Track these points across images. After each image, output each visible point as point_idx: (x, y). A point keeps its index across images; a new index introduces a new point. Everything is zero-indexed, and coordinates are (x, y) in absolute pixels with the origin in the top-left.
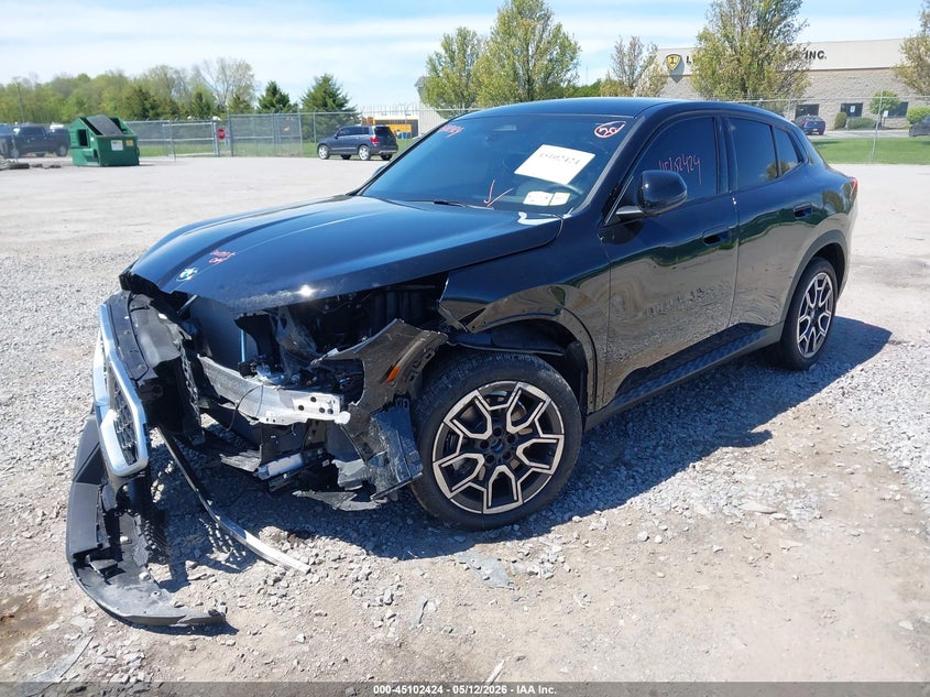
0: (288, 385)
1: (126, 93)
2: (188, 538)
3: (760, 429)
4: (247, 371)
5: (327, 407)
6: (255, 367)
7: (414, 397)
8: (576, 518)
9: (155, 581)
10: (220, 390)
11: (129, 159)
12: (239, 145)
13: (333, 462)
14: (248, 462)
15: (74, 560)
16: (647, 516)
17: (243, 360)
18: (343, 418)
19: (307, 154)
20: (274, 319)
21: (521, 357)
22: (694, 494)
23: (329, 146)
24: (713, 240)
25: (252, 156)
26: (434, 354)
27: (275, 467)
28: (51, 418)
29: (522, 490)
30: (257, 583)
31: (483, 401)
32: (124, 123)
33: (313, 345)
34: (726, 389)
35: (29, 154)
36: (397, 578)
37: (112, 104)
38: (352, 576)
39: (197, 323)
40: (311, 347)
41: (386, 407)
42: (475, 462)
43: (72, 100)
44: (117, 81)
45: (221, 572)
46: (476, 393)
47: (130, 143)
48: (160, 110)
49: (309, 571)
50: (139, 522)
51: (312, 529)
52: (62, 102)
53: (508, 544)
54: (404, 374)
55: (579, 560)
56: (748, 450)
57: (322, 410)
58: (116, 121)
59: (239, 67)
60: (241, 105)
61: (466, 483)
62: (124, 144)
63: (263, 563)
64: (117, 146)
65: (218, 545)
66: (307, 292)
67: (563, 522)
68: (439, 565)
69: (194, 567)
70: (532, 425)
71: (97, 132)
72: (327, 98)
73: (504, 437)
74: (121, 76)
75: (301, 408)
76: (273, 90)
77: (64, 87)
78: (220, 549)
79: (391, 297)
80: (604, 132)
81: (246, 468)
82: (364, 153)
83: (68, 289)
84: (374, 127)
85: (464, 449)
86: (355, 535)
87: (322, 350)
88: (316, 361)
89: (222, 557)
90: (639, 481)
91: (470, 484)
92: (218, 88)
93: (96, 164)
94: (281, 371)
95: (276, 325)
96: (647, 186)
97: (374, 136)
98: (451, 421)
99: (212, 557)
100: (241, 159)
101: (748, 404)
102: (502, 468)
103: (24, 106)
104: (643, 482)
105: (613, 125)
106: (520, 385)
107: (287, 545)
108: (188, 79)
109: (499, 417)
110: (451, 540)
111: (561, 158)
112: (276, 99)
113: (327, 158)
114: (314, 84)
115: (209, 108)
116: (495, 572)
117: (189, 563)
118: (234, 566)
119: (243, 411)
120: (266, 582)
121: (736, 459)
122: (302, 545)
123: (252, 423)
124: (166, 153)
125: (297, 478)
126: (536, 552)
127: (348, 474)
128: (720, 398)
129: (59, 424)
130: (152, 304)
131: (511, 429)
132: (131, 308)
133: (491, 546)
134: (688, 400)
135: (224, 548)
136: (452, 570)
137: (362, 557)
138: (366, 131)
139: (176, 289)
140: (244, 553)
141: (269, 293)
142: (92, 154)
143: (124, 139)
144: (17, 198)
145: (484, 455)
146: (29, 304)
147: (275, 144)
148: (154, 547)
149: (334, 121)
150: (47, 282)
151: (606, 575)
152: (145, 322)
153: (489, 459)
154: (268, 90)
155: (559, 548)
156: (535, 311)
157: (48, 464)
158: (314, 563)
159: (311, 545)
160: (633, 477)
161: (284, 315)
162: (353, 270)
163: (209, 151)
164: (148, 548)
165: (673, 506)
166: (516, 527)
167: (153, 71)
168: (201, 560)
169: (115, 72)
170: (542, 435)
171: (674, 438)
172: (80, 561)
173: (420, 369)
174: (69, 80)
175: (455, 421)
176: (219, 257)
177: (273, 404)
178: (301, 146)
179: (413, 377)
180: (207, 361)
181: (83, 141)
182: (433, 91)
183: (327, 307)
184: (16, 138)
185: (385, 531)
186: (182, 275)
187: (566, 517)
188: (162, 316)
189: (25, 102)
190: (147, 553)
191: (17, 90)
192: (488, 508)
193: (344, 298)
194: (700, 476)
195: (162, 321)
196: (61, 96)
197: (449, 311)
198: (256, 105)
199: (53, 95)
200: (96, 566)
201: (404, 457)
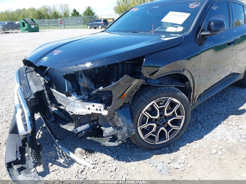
0: (84, 100)
1: (35, 13)
2: (50, 153)
3: (241, 108)
4: (68, 95)
5: (99, 109)
6: (71, 93)
7: (130, 104)
8: (188, 144)
9: (37, 172)
10: (59, 101)
11: (36, 30)
12: (66, 26)
13: (101, 128)
14: (70, 127)
15: (7, 166)
16: (213, 143)
17: (67, 91)
18: (105, 113)
19: (85, 28)
20: (77, 75)
21: (171, 88)
22: (227, 134)
23: (90, 25)
24: (229, 44)
25: (70, 29)
26: (139, 88)
27: (80, 129)
28: (7, 107)
29: (169, 136)
30: (75, 173)
31: (156, 105)
32: (35, 20)
33: (93, 85)
34: (225, 94)
35: (10, 30)
36: (126, 171)
37: (32, 16)
38: (110, 170)
39: (50, 77)
40: (92, 86)
41: (121, 108)
42: (153, 126)
43: (21, 15)
44: (33, 10)
45: (62, 168)
46: (154, 102)
47: (36, 26)
48: (45, 17)
49: (94, 168)
50: (30, 151)
51: (93, 149)
52: (19, 16)
53: (165, 155)
54: (127, 96)
55: (193, 162)
56: (241, 116)
57: (97, 110)
58: (32, 20)
59: (65, 5)
60: (66, 15)
61: (150, 134)
62: (35, 26)
63: (76, 164)
64: (33, 27)
65: (60, 156)
66: (88, 65)
67: (183, 146)
68: (141, 164)
69: (52, 165)
70: (174, 113)
71: (27, 23)
72: (89, 12)
73: (163, 117)
74: (34, 8)
75: (89, 109)
76: (75, 11)
77: (19, 12)
78: (61, 157)
79: (120, 66)
80: (193, 6)
81: (69, 130)
82: (100, 27)
83: (17, 66)
84: (103, 20)
85: (149, 122)
86: (109, 152)
87: (96, 87)
88: (94, 92)
89: (61, 161)
90: (206, 129)
91: (151, 134)
92: (60, 11)
93: (27, 32)
94: (81, 95)
95: (78, 78)
96: (212, 24)
97: (103, 22)
98: (144, 112)
99: (58, 161)
100: (66, 29)
101: (234, 99)
102: (163, 128)
103: (9, 17)
104: (207, 129)
105: (196, 4)
106: (170, 98)
107: (85, 156)
108: (52, 9)
109: (162, 110)
110: (144, 154)
111: (178, 15)
112: (76, 13)
113: (90, 29)
114: (86, 9)
115: (57, 16)
116: (163, 167)
117: (50, 164)
118: (66, 165)
119: (67, 109)
120: (78, 173)
121: (237, 119)
122: (90, 156)
123: (71, 114)
124: (46, 29)
125: (88, 133)
126: (176, 159)
127: (107, 132)
128: (223, 98)
129: (9, 109)
130: (34, 70)
131: (166, 114)
132: (27, 72)
133: (159, 156)
134: (213, 98)
135: (63, 157)
136: (146, 166)
137: (113, 161)
138: (101, 21)
139: (40, 65)
140: (70, 159)
141: (75, 66)
142: (26, 29)
143: (35, 25)
144: (5, 41)
145: (156, 124)
146: (5, 70)
147: (76, 25)
148: (35, 161)
149: (91, 19)
150: (11, 64)
151: (205, 169)
152: (32, 77)
153: (158, 125)
154: (73, 11)
155: (184, 157)
156: (176, 70)
157: (4, 124)
158: (95, 164)
159: (94, 156)
160: (203, 127)
161: (81, 74)
162: (109, 56)
163: (58, 28)
164: (33, 162)
165: (222, 139)
166: (167, 148)
167: (42, 7)
168: (54, 163)
169: (32, 7)
170: (177, 116)
171: (213, 112)
172: (9, 166)
173: (133, 94)
174: (20, 10)
175: (146, 112)
176: (56, 52)
177: (78, 107)
178: (83, 26)
179: (131, 97)
180: (54, 90)
181: (24, 25)
182: (118, 10)
183: (97, 71)
184: (6, 25)
185: (119, 150)
186: (43, 59)
187: (184, 144)
188: (38, 74)
189: (9, 16)
190: (33, 164)
191: (7, 13)
192: (157, 142)
193: (103, 67)
194: (227, 127)
195: (38, 76)
196: (18, 14)
197: (145, 71)
198: (70, 15)
199: (16, 14)
200: (15, 167)
201: (128, 126)
